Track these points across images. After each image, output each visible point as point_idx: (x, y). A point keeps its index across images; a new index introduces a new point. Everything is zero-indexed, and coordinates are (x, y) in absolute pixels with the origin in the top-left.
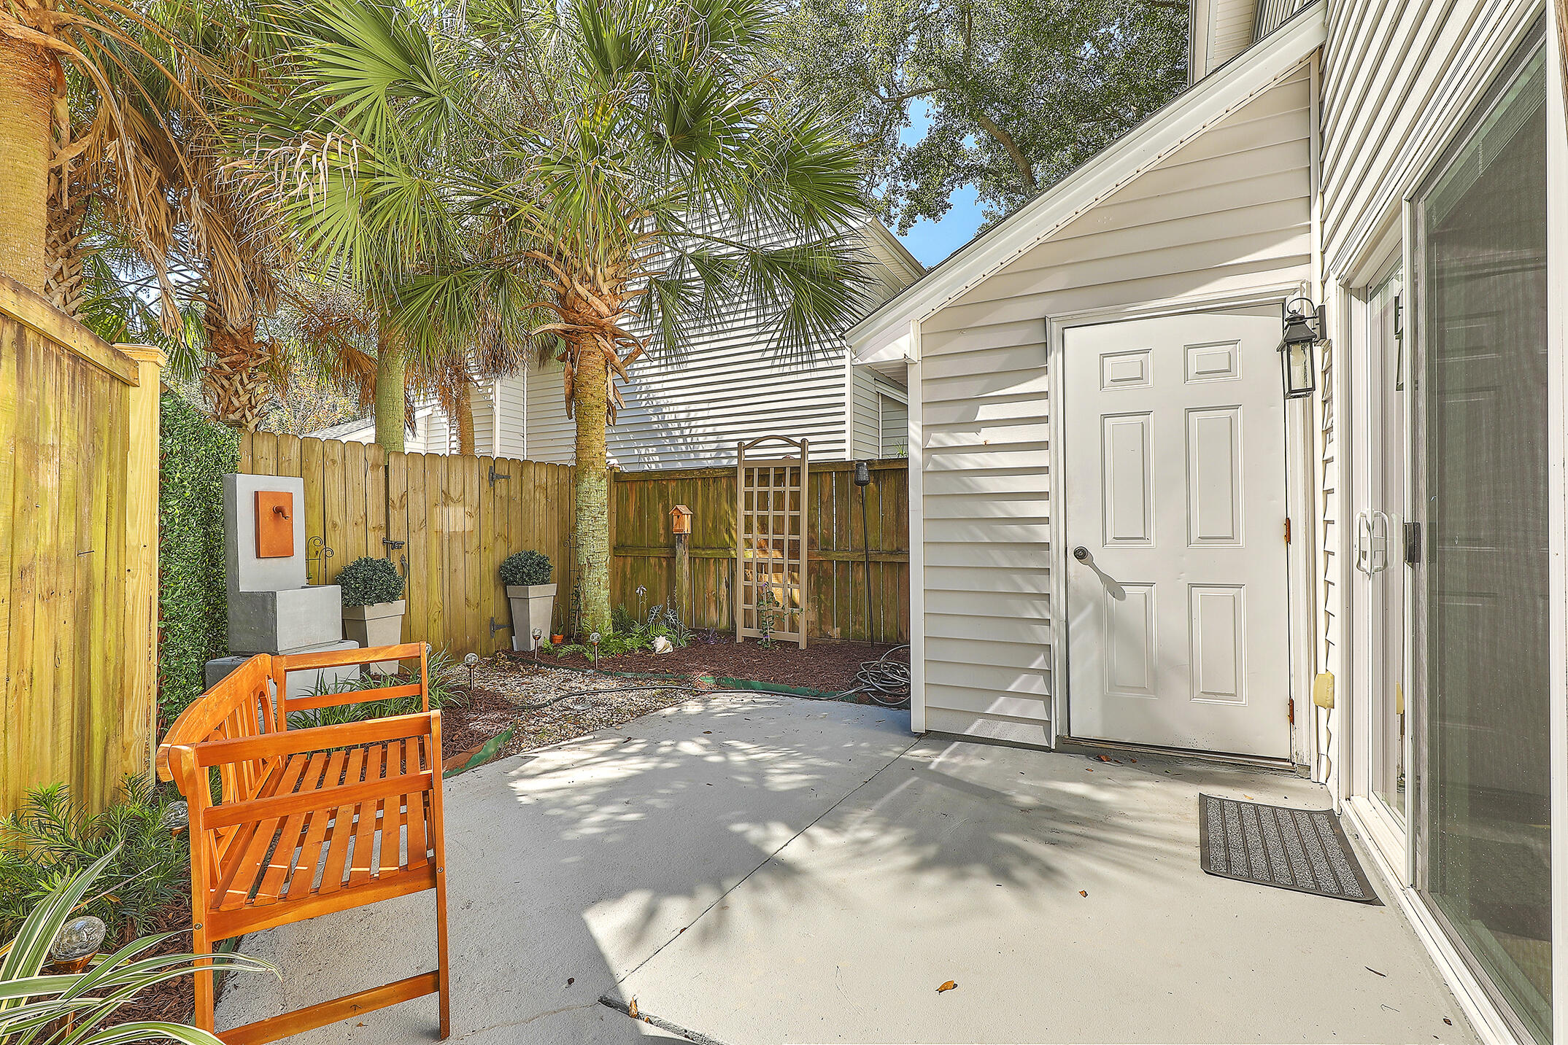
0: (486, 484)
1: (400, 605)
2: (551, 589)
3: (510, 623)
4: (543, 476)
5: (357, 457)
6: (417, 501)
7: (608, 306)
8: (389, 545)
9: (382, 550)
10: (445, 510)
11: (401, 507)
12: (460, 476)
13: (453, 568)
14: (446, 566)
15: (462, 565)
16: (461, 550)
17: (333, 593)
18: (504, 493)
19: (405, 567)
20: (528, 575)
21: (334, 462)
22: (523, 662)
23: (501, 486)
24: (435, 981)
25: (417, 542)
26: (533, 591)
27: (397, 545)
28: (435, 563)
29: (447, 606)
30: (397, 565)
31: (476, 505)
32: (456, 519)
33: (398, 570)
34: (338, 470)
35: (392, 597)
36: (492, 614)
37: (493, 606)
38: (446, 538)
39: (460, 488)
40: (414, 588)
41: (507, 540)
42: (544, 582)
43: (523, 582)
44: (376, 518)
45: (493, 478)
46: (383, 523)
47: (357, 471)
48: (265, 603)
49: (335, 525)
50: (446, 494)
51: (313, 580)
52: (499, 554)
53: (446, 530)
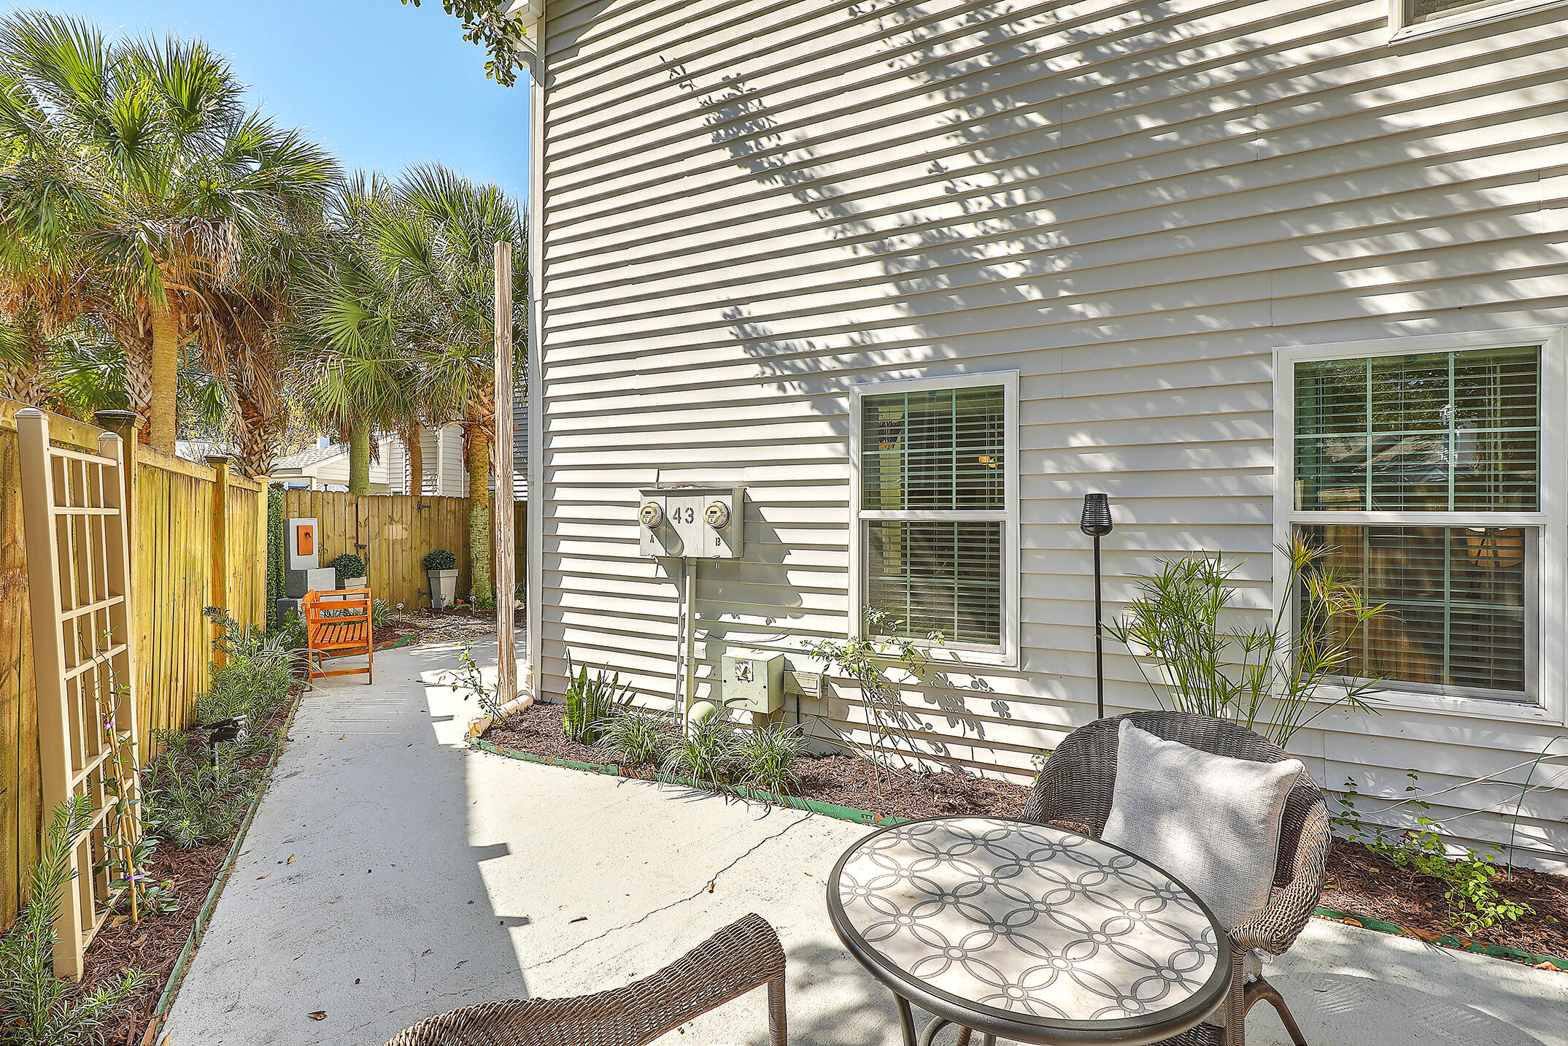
0: (415, 511)
1: (364, 579)
2: (455, 572)
3: (429, 592)
4: (453, 505)
5: (341, 499)
6: (374, 523)
7: (488, 410)
8: (358, 547)
9: (354, 549)
10: (391, 527)
11: (365, 526)
12: (399, 509)
13: (395, 560)
14: (391, 559)
15: (400, 558)
16: (400, 550)
17: (332, 571)
18: (427, 516)
19: (367, 559)
20: (440, 564)
21: (328, 503)
22: (435, 613)
23: (425, 512)
24: (368, 670)
25: (374, 545)
26: (443, 573)
27: (363, 547)
28: (385, 557)
29: (391, 582)
30: (362, 558)
31: (409, 523)
32: (397, 532)
33: (363, 562)
34: (331, 506)
35: (360, 575)
36: (419, 586)
37: (419, 582)
38: (391, 542)
39: (399, 514)
40: (372, 570)
41: (429, 543)
42: (450, 568)
43: (436, 568)
44: (351, 532)
45: (420, 508)
46: (355, 535)
47: (340, 507)
48: (302, 575)
49: (328, 536)
50: (391, 518)
51: (323, 565)
52: (424, 552)
53: (391, 538)
